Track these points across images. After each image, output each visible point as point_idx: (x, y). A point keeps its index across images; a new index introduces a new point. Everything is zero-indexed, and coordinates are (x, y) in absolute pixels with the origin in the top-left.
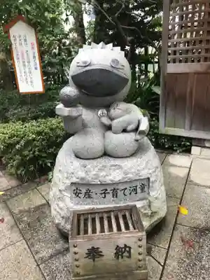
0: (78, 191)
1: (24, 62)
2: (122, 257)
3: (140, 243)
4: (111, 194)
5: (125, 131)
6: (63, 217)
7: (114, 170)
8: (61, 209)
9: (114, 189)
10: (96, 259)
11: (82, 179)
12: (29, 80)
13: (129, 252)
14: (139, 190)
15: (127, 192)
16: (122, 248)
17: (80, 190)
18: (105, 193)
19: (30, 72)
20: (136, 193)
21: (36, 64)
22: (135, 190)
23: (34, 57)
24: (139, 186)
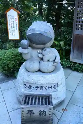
0: (26, 85)
1: (12, 26)
2: (42, 115)
3: (50, 111)
4: (40, 88)
5: (48, 61)
7: (42, 78)
8: (19, 91)
9: (42, 86)
10: (31, 115)
12: (13, 34)
13: (45, 113)
14: (52, 88)
15: (47, 88)
16: (42, 112)
18: (37, 87)
19: (14, 30)
20: (51, 89)
21: (16, 27)
22: (51, 88)
23: (16, 24)
24: (53, 86)
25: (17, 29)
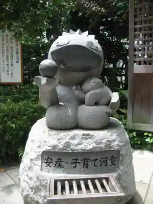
0: (49, 160)
1: (7, 56)
4: (82, 164)
5: (97, 104)
6: (31, 188)
7: (86, 139)
8: (31, 179)
9: (85, 159)
11: (55, 147)
12: (10, 72)
14: (109, 162)
15: (98, 163)
17: (52, 160)
18: (75, 162)
19: (12, 65)
20: (106, 165)
21: (18, 58)
22: (106, 162)
23: (17, 52)
24: (109, 158)
25: (17, 62)
